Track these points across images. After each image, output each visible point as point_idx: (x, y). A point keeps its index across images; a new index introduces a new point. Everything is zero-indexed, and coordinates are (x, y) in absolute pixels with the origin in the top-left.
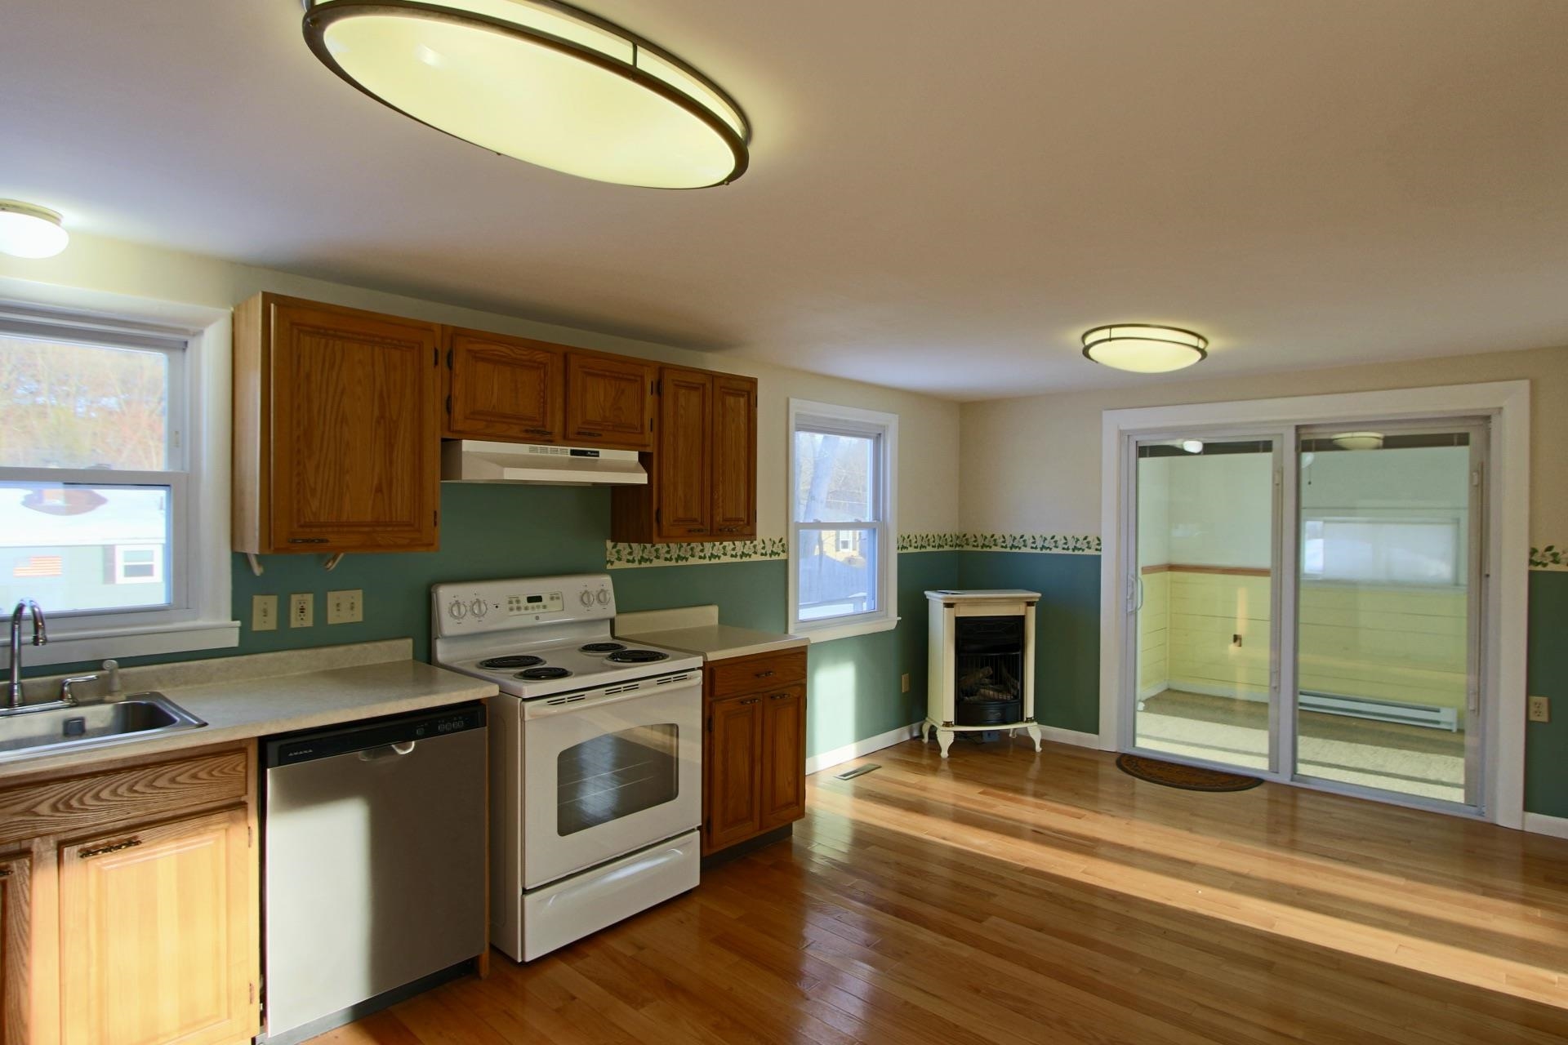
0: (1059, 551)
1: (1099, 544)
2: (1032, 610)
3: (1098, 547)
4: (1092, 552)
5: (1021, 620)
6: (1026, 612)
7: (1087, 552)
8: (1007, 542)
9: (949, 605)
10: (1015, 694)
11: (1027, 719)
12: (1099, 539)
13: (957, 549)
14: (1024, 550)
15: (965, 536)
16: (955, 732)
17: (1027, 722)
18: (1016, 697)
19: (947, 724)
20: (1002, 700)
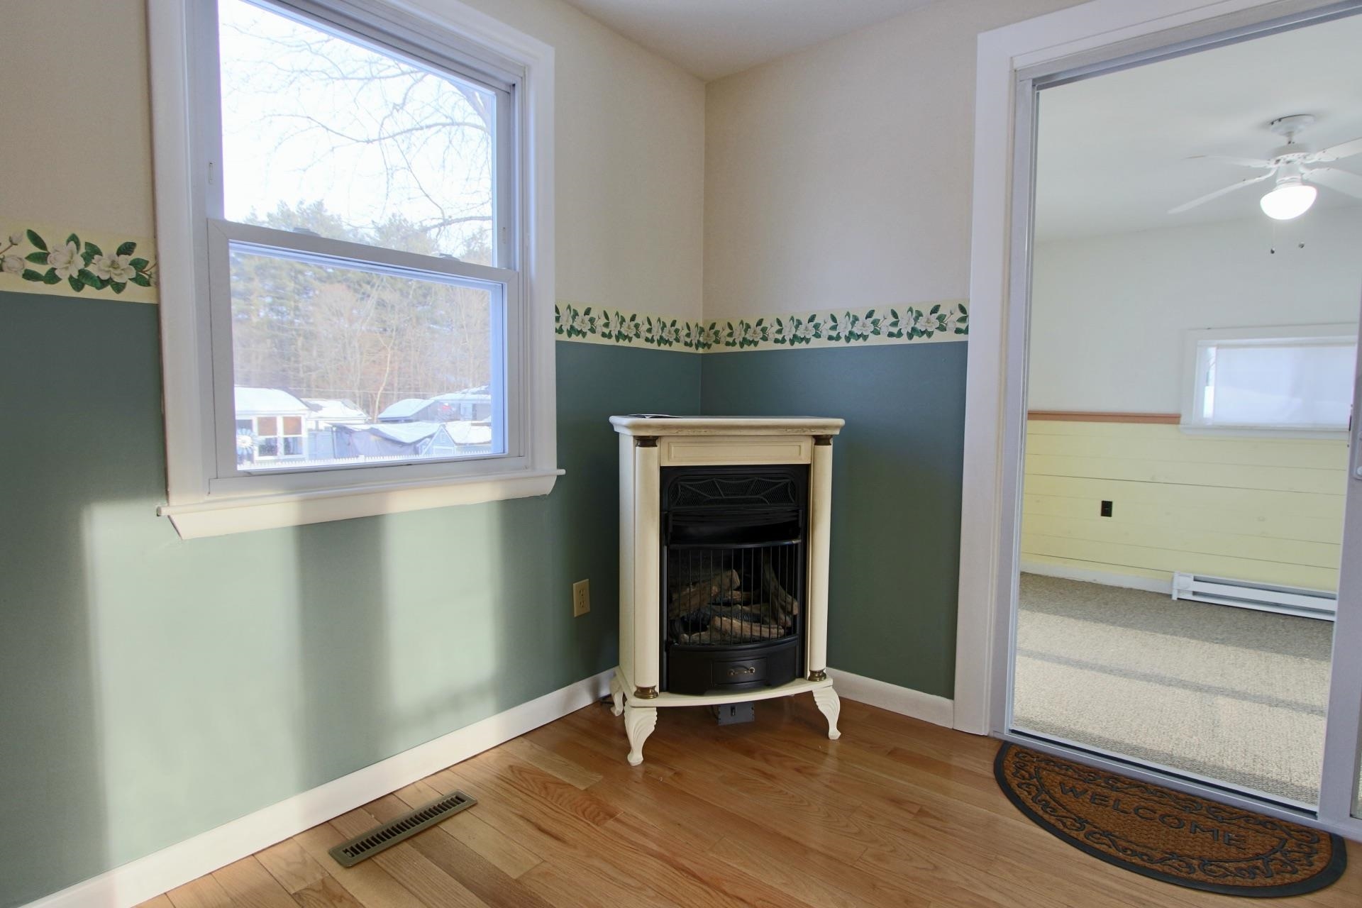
0: (883, 340)
1: (963, 320)
2: (827, 451)
3: (962, 326)
4: (949, 337)
5: (800, 476)
6: (813, 457)
7: (939, 337)
8: (785, 332)
9: (645, 442)
10: (790, 623)
11: (813, 673)
12: (963, 309)
13: (701, 351)
14: (815, 344)
15: (713, 326)
16: (659, 709)
17: (812, 679)
18: (790, 631)
19: (643, 693)
20: (762, 639)
